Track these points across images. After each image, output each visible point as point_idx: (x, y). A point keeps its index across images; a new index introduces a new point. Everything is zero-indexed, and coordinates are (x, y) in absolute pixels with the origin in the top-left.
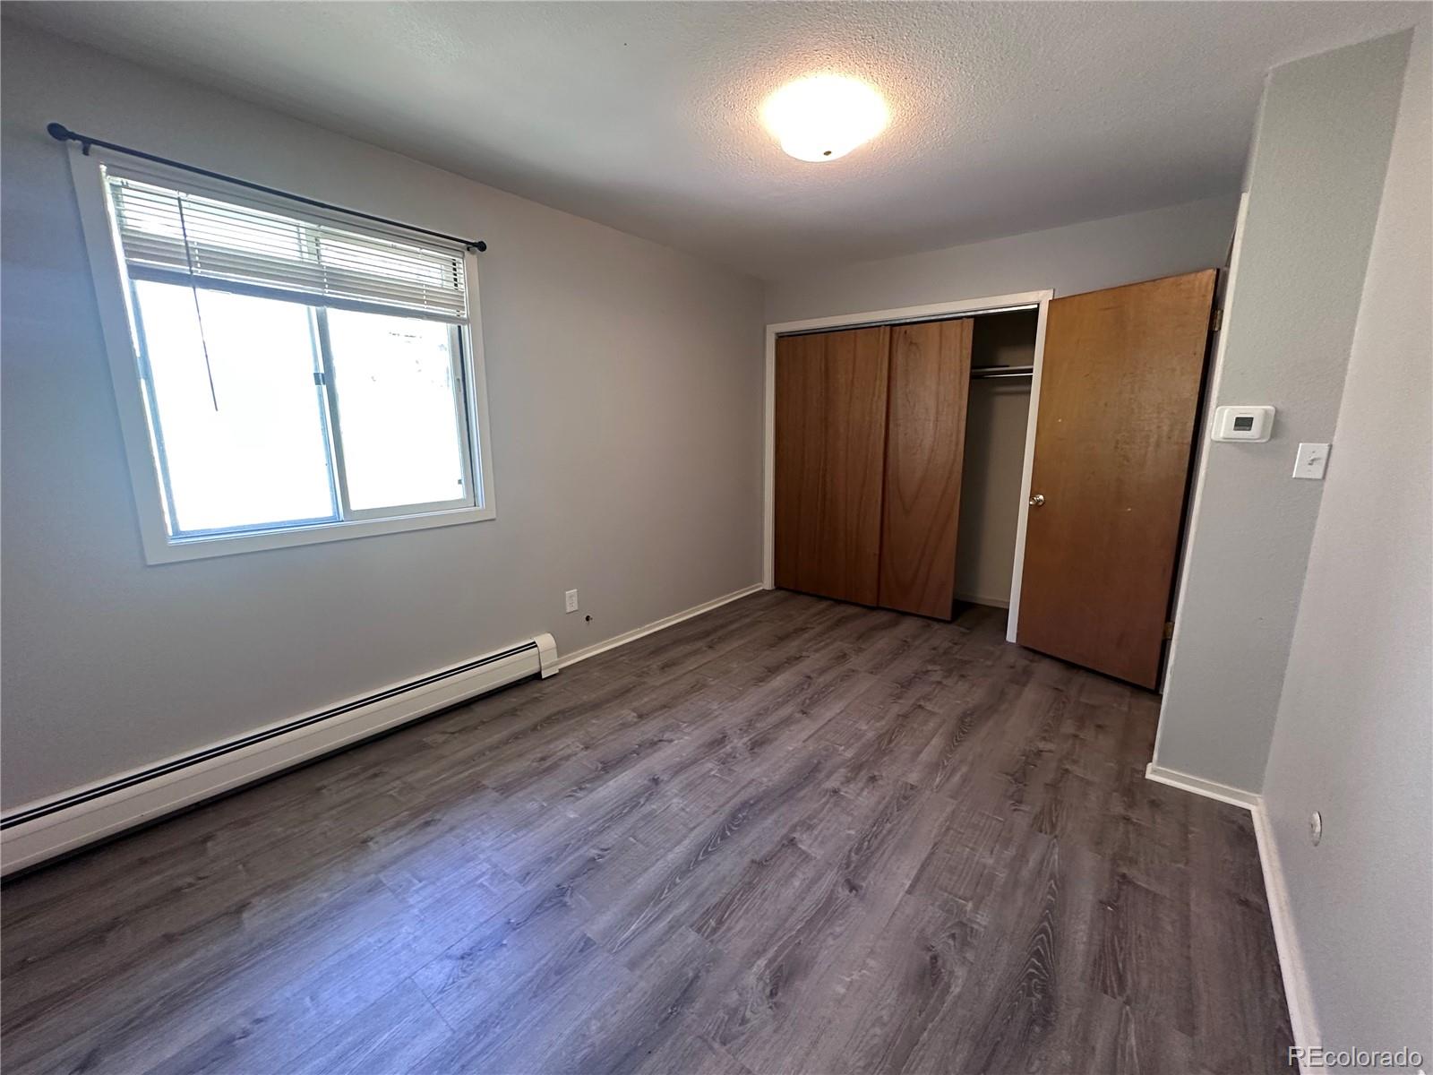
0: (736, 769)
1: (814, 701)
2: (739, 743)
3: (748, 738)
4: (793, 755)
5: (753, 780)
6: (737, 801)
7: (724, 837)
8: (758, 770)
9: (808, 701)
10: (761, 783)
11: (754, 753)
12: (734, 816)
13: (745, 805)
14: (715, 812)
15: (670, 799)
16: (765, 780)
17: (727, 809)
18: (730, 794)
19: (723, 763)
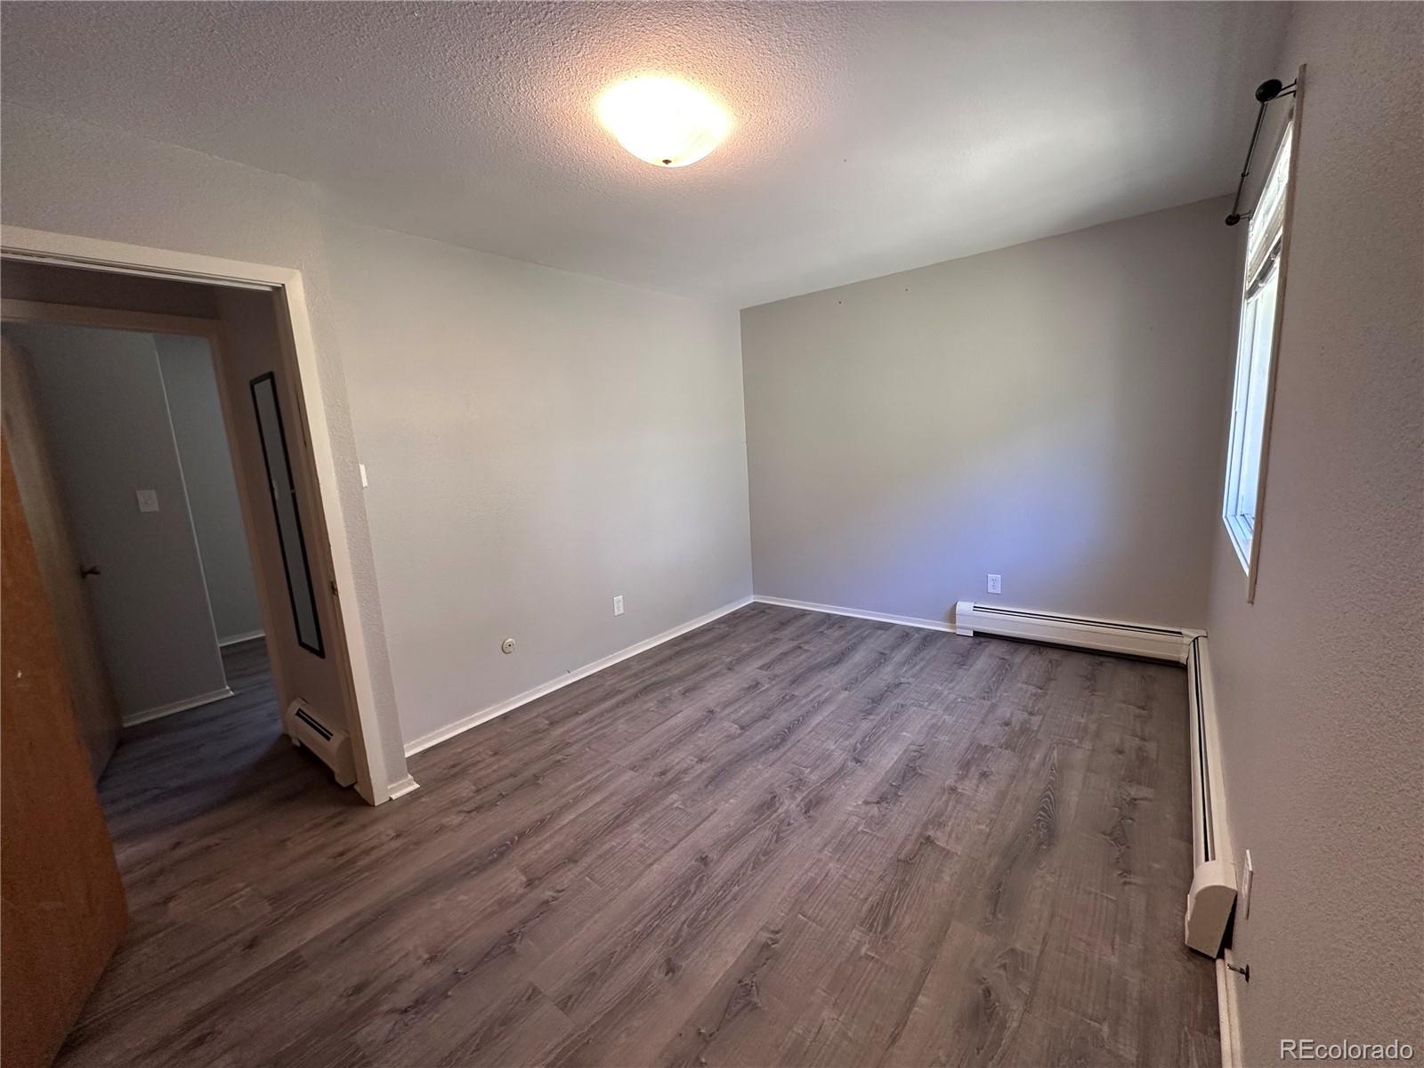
0: (787, 774)
1: (683, 888)
2: (790, 806)
3: (780, 811)
4: (729, 794)
5: (770, 766)
6: (783, 750)
7: (789, 728)
8: (767, 775)
9: (692, 888)
10: (763, 764)
11: (772, 793)
12: (784, 740)
13: (776, 747)
14: (798, 741)
15: (837, 748)
16: (760, 767)
17: (789, 744)
18: (789, 754)
19: (800, 780)
